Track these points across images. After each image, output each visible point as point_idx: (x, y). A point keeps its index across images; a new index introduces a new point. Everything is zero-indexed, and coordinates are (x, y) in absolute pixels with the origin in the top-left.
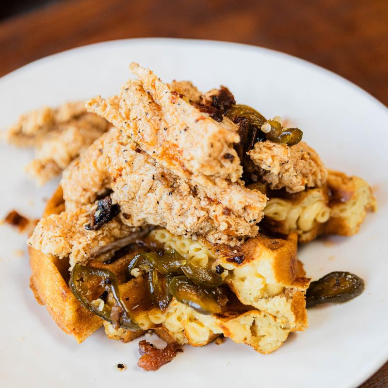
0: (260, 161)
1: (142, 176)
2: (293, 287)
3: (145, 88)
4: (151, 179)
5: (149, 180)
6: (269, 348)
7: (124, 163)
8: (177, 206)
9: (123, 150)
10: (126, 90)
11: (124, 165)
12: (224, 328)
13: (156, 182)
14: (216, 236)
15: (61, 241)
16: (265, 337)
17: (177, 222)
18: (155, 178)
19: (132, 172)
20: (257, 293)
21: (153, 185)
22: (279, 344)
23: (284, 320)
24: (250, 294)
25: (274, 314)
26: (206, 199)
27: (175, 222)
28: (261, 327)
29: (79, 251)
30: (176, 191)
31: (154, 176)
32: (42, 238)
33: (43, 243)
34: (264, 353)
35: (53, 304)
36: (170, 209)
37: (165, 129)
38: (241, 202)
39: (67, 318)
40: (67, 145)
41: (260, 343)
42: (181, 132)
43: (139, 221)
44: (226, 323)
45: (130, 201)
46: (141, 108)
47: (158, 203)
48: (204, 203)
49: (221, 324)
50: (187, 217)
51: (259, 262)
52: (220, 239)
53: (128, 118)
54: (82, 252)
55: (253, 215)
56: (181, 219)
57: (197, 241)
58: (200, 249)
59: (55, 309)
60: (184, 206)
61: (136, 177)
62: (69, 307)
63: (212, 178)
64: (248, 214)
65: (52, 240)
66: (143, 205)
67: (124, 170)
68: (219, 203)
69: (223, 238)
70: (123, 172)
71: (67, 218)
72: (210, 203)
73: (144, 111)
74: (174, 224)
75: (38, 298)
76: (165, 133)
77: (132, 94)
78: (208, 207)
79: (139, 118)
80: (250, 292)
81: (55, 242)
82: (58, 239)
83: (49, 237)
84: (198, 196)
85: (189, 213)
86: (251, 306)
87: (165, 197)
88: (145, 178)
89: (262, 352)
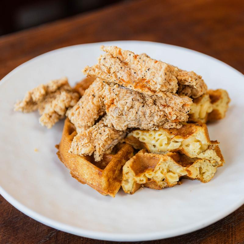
0: (184, 81)
1: (126, 100)
2: (213, 144)
3: (114, 56)
4: (131, 101)
5: (130, 101)
6: (208, 178)
7: (115, 95)
8: (148, 112)
9: (112, 89)
10: (104, 59)
11: (115, 97)
12: (188, 171)
13: (134, 102)
14: (169, 125)
15: (89, 145)
16: (205, 173)
17: (149, 121)
18: (134, 100)
19: (119, 100)
20: (198, 150)
21: (132, 104)
22: (213, 175)
23: (214, 161)
24: (195, 152)
25: (209, 159)
26: (162, 106)
27: (148, 121)
28: (204, 168)
29: (100, 148)
30: (145, 105)
31: (132, 99)
32: (77, 147)
33: (79, 149)
34: (206, 182)
35: (92, 181)
36: (144, 115)
37: (135, 73)
38: (181, 103)
39: (103, 186)
40: (64, 101)
41: (204, 177)
42: (146, 72)
43: (125, 126)
44: (189, 168)
45: (120, 117)
46: (118, 66)
47: (137, 113)
48: (161, 108)
49: (187, 169)
50: (154, 117)
51: (197, 133)
52: (172, 126)
53: (109, 73)
54: (102, 149)
55: (187, 109)
56: (151, 119)
57: (159, 130)
58: (162, 134)
59: (94, 184)
60: (152, 111)
61: (123, 102)
62: (104, 179)
63: (165, 93)
64: (184, 109)
65: (84, 146)
66: (128, 117)
67: (115, 100)
68: (168, 106)
69: (173, 125)
70: (115, 101)
71: (86, 134)
72: (164, 108)
73: (120, 67)
74: (147, 122)
75: (80, 181)
76: (135, 75)
77: (109, 60)
78: (164, 109)
79: (117, 71)
80: (195, 151)
81: (86, 147)
82: (88, 145)
83: (82, 144)
84: (157, 105)
85: (155, 114)
86: (196, 158)
87: (141, 109)
88: (128, 101)
89: (205, 182)
